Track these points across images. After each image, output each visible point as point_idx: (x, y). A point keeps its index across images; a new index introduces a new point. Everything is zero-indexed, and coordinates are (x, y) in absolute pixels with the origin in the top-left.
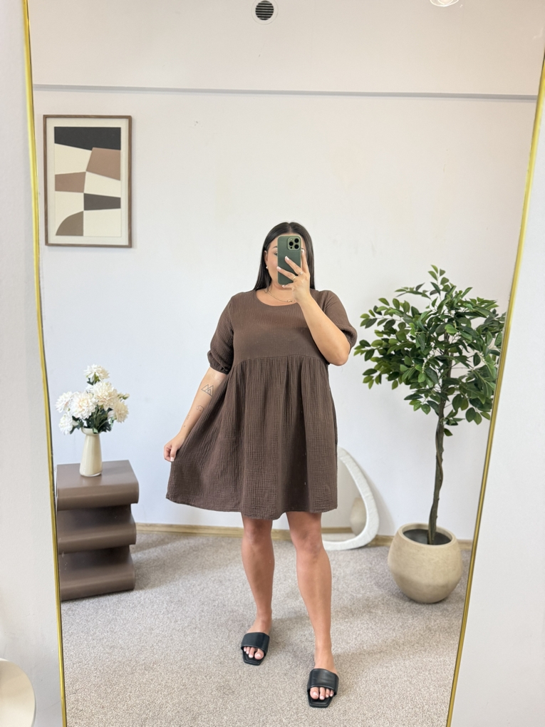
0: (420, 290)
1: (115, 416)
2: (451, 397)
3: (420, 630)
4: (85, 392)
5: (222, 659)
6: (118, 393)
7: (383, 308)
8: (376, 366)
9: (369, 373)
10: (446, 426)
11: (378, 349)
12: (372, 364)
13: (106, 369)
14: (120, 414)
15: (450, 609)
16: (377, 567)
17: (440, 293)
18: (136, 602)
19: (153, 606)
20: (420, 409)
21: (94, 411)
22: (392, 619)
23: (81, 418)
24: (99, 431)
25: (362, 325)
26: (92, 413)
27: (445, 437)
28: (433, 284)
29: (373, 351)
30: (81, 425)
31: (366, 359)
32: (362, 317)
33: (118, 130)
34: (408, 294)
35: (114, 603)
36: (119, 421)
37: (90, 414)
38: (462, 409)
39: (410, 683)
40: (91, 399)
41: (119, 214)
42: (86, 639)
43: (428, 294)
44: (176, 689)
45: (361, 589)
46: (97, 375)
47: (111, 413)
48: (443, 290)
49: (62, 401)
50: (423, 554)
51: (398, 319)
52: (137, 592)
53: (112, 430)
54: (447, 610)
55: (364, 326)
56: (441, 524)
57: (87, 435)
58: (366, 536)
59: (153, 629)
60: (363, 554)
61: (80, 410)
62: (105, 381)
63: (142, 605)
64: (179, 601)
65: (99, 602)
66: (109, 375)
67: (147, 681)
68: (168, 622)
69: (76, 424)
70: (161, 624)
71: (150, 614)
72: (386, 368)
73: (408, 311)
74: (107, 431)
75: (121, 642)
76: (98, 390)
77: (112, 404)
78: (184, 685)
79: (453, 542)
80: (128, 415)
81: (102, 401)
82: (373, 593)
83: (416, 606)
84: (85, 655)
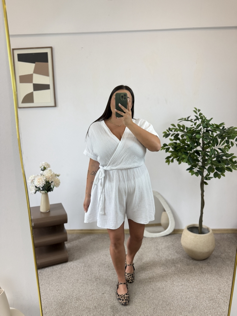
0: (189, 119)
1: (55, 185)
2: (207, 167)
3: (198, 273)
4: (40, 175)
5: (111, 293)
6: (55, 173)
7: (173, 129)
8: (171, 155)
9: (168, 158)
10: (205, 181)
11: (171, 147)
12: (169, 154)
13: (49, 163)
14: (57, 184)
15: (211, 262)
16: (176, 244)
17: (199, 120)
18: (69, 267)
19: (77, 269)
20: (194, 175)
21: (45, 183)
22: (185, 268)
23: (39, 187)
24: (48, 192)
25: (164, 136)
26: (44, 185)
27: (205, 185)
28: (196, 116)
29: (169, 148)
30: (40, 190)
31: (166, 152)
32: (163, 133)
33: (46, 54)
34: (184, 121)
35: (60, 268)
36: (56, 187)
37: (43, 185)
38: (212, 173)
39: (197, 299)
40: (43, 178)
41: (49, 92)
42: (49, 287)
43: (193, 120)
44: (91, 309)
45: (170, 255)
46: (45, 166)
47: (52, 183)
48: (200, 118)
49: (30, 179)
50: (197, 239)
51: (181, 133)
52: (69, 262)
53: (54, 190)
54: (210, 263)
55: (165, 137)
56: (204, 224)
57: (42, 194)
58: (169, 230)
59: (78, 280)
60: (169, 238)
61: (39, 183)
62: (49, 169)
63: (72, 268)
64: (89, 266)
65: (53, 268)
66: (50, 166)
67: (78, 306)
68: (85, 276)
69: (37, 189)
70: (82, 277)
71: (77, 273)
72: (175, 156)
73: (185, 129)
74: (51, 191)
75: (64, 287)
76: (46, 174)
77: (53, 180)
78: (95, 307)
79: (211, 231)
80: (60, 184)
81: (48, 179)
82: (175, 257)
83: (196, 262)
84: (49, 295)
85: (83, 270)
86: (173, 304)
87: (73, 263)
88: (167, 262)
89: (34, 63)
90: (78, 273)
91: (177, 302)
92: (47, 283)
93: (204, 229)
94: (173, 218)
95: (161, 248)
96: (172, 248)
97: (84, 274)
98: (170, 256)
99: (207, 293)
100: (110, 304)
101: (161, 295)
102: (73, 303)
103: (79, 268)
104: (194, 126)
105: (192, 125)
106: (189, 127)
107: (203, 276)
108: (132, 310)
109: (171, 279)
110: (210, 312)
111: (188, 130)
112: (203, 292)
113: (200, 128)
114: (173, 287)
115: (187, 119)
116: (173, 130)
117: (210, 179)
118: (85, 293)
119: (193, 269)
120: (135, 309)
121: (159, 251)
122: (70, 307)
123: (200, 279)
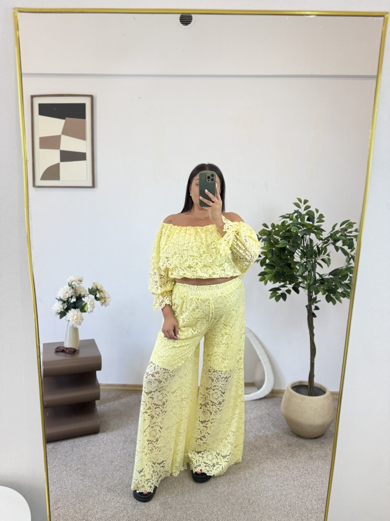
33: (83, 106)
41: (85, 165)
45: (262, 429)
52: (101, 434)
54: (323, 443)
58: (265, 391)
60: (263, 403)
63: (105, 444)
64: (131, 440)
65: (74, 442)
71: (111, 451)
79: (327, 394)
82: (270, 432)
83: (301, 441)
84: (65, 481)
85: (121, 447)
86: (259, 504)
87: (107, 435)
88: (257, 440)
89: (64, 119)
90: (114, 450)
91: (266, 501)
92: (62, 465)
94: (271, 371)
95: (248, 419)
96: (267, 419)
97: (124, 453)
98: (263, 431)
99: (315, 489)
101: (242, 489)
102: (102, 495)
103: (116, 443)
107: (312, 464)
108: (193, 510)
109: (261, 466)
110: (317, 517)
114: (262, 477)
118: (122, 482)
119: (297, 452)
120: (199, 509)
122: (96, 501)
123: (306, 467)
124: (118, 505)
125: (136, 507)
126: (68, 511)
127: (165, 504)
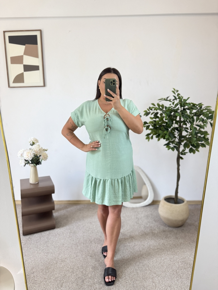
0: (168, 99)
1: (43, 158)
2: (183, 143)
3: (173, 239)
4: (28, 149)
6: (43, 148)
7: (153, 107)
8: (151, 132)
9: (148, 135)
10: (181, 156)
11: (151, 125)
12: (149, 131)
13: (37, 139)
14: (45, 158)
16: (154, 213)
17: (177, 100)
20: (170, 149)
21: (33, 157)
22: (161, 234)
23: (28, 160)
24: (36, 165)
27: (181, 160)
28: (174, 96)
29: (149, 126)
30: (29, 163)
31: (147, 129)
32: (144, 112)
33: (35, 37)
34: (163, 101)
35: (47, 234)
36: (44, 160)
38: (188, 148)
40: (32, 152)
41: (39, 73)
43: (172, 100)
46: (34, 141)
47: (41, 157)
48: (178, 98)
49: (20, 153)
50: (173, 208)
51: (160, 112)
52: (57, 229)
53: (42, 164)
54: (184, 230)
55: (145, 116)
56: (180, 195)
57: (32, 166)
58: (149, 201)
59: (64, 244)
60: (148, 208)
61: (28, 157)
62: (37, 144)
63: (59, 234)
65: (41, 234)
66: (39, 141)
67: (63, 266)
68: (70, 241)
69: (27, 162)
70: (67, 242)
72: (155, 133)
73: (164, 108)
74: (40, 165)
75: (51, 250)
76: (34, 148)
77: (41, 154)
78: (78, 267)
79: (185, 202)
80: (48, 158)
81: (36, 153)
82: (153, 225)
83: (171, 229)
84: (37, 257)
85: (68, 236)
86: (148, 265)
87: (60, 229)
88: (145, 229)
89: (25, 45)
90: (64, 238)
91: (153, 264)
92: (35, 247)
93: (180, 200)
94: (152, 190)
95: (140, 217)
96: (151, 217)
97: (70, 239)
98: (149, 224)
99: (180, 255)
100: (91, 265)
102: (58, 264)
103: (66, 234)
104: (172, 105)
105: (170, 105)
106: (168, 106)
107: (177, 241)
109: (148, 244)
110: (182, 271)
111: (167, 109)
112: (177, 255)
113: (177, 107)
114: (149, 250)
115: (166, 99)
116: (153, 109)
117: (185, 154)
118: (69, 256)
119: (169, 235)
121: (139, 219)
122: (55, 267)
123: (174, 244)
124: (68, 269)
125: (78, 270)
126: (39, 274)
127: (95, 267)
